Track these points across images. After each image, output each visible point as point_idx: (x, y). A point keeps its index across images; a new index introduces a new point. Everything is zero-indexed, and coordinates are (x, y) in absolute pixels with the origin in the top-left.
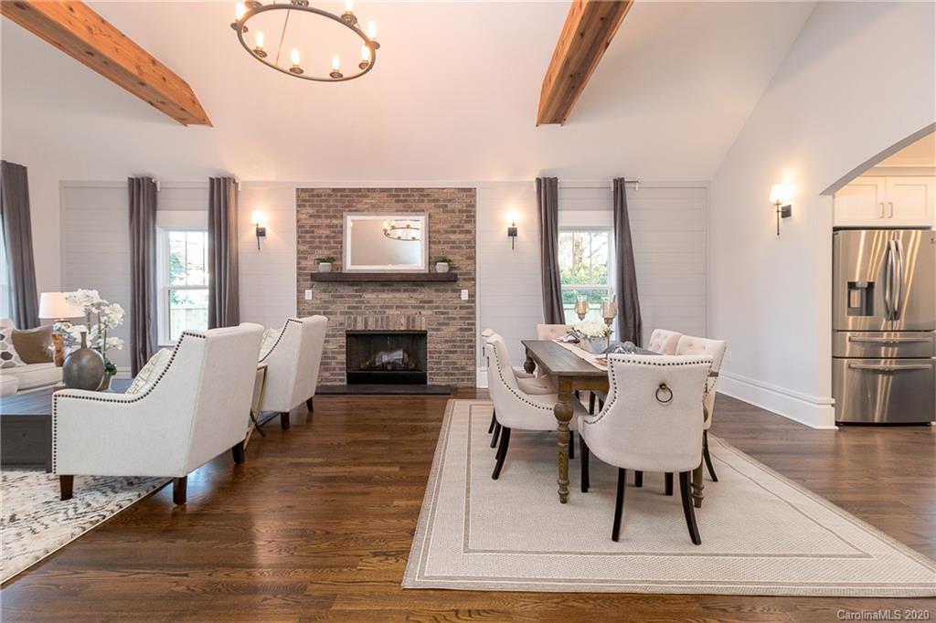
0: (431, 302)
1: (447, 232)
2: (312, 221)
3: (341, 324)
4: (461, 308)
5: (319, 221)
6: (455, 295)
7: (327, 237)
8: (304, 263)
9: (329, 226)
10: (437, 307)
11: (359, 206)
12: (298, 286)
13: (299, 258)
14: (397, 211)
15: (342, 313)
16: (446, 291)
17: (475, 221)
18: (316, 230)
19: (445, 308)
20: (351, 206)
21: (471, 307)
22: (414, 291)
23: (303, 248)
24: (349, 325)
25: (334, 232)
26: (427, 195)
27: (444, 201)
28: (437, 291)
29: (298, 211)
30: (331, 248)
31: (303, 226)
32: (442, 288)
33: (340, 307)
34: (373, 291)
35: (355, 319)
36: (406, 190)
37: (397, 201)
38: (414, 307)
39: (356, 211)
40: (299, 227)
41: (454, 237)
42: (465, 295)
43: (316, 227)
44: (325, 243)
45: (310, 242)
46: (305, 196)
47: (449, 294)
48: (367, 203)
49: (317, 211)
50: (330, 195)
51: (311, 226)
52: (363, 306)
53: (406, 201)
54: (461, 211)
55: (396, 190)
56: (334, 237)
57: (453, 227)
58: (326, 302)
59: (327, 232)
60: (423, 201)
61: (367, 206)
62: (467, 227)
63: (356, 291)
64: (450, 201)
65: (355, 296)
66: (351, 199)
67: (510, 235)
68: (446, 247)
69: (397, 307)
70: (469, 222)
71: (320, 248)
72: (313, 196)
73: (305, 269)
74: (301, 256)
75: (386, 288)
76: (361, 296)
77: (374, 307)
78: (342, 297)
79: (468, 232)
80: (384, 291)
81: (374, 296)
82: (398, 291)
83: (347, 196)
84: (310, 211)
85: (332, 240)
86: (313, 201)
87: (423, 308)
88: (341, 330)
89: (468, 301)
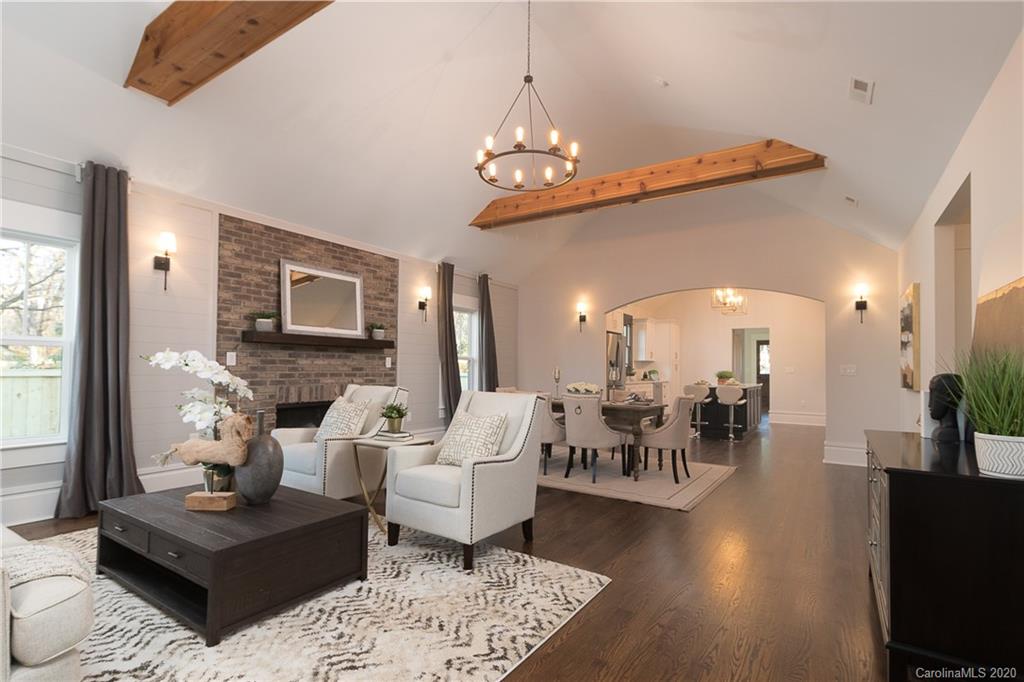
0: (361, 369)
1: (376, 298)
2: (238, 262)
3: (271, 397)
4: (386, 375)
5: (248, 264)
6: (381, 362)
7: (257, 285)
8: (225, 316)
9: (260, 272)
10: (367, 375)
11: (296, 255)
12: (218, 347)
13: (219, 309)
14: (334, 268)
15: (272, 383)
16: (374, 358)
17: (397, 292)
18: (243, 274)
19: (373, 376)
20: (287, 253)
21: (392, 375)
22: (347, 357)
23: (227, 295)
24: (281, 397)
25: (266, 280)
26: (361, 258)
27: (375, 266)
28: (367, 358)
29: (220, 245)
30: (260, 300)
31: (226, 266)
32: (371, 355)
33: (271, 375)
34: (308, 357)
35: (288, 390)
36: (342, 247)
37: (334, 257)
38: (346, 375)
39: (292, 259)
40: (220, 266)
41: (382, 304)
42: (388, 364)
43: (244, 270)
44: (254, 292)
45: (235, 289)
46: (230, 226)
47: (376, 362)
48: (304, 253)
49: (246, 250)
50: (262, 234)
51: (237, 268)
52: (297, 373)
53: (341, 259)
54: (387, 280)
55: (334, 245)
56: (266, 287)
57: (380, 294)
58: (253, 368)
59: (257, 279)
60: (357, 263)
61: (304, 256)
62: (391, 296)
63: (290, 356)
64: (378, 267)
65: (289, 362)
66: (287, 243)
67: (420, 308)
68: (375, 313)
69: (332, 375)
70: (392, 291)
71: (248, 298)
72: (240, 228)
73: (226, 323)
74: (223, 307)
75: (321, 354)
76: (294, 362)
77: (309, 375)
78: (273, 362)
79: (392, 301)
80: (318, 357)
81: (308, 362)
82: (333, 357)
83: (282, 239)
84: (237, 248)
85: (263, 290)
86: (240, 236)
87: (355, 375)
88: (272, 403)
89: (391, 369)
